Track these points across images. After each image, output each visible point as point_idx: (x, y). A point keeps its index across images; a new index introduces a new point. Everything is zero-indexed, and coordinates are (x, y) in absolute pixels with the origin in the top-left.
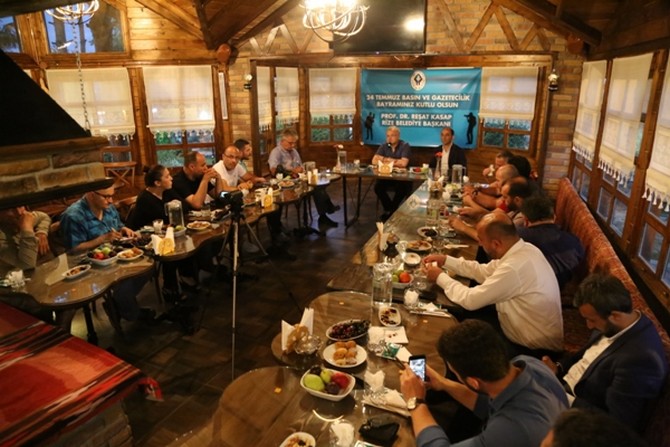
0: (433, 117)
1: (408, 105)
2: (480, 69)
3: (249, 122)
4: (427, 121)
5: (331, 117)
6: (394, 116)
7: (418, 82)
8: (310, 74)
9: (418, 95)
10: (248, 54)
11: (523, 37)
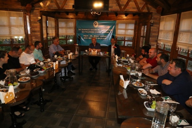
0: (101, 36)
1: (92, 32)
2: (116, 21)
3: (39, 36)
4: (99, 37)
5: (66, 36)
6: (88, 36)
7: (96, 25)
8: (59, 21)
9: (96, 29)
10: (39, 8)
11: (142, 7)
